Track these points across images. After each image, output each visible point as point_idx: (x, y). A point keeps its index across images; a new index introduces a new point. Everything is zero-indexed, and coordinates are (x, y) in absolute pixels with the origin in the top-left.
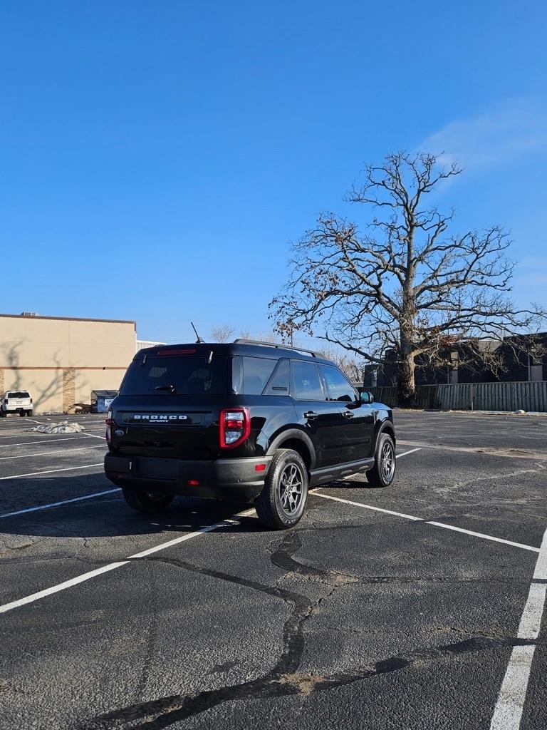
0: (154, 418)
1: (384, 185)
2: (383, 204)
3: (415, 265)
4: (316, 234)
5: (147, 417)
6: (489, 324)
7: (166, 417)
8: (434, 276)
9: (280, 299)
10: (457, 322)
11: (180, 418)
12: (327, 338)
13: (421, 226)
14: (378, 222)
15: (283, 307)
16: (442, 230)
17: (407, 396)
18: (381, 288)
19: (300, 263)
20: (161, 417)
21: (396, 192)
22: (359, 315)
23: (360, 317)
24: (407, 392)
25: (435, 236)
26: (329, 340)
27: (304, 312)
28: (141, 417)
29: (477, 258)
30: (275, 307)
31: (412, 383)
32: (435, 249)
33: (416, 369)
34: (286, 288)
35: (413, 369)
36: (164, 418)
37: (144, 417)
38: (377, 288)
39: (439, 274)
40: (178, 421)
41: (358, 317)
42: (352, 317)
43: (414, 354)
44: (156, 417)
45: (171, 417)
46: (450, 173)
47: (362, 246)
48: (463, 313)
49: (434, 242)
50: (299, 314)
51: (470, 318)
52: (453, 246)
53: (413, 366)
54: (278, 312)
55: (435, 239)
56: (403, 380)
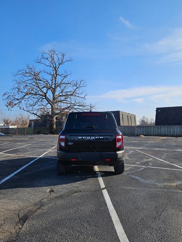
0: (88, 138)
1: (47, 59)
2: (48, 66)
3: (57, 88)
4: (23, 71)
5: (85, 138)
6: (79, 109)
7: (94, 137)
8: (62, 92)
9: (7, 94)
10: (70, 107)
11: (100, 138)
12: (24, 110)
13: (60, 75)
14: (46, 71)
15: (9, 97)
16: (65, 78)
17: (53, 130)
18: (47, 94)
19: (18, 81)
20: (92, 137)
21: (51, 62)
22: (36, 102)
23: (36, 103)
24: (53, 129)
25: (63, 79)
26: (25, 110)
27: (18, 100)
28: (82, 137)
29: (77, 88)
30: (6, 96)
31: (55, 126)
32: (63, 83)
33: (56, 121)
34: (11, 90)
35: (55, 122)
36: (93, 138)
37: (83, 138)
38: (45, 94)
39: (63, 92)
40: (99, 139)
41: (35, 103)
42: (33, 103)
43: (55, 117)
44: (90, 137)
45: (96, 138)
46: (69, 60)
47: (41, 79)
48: (72, 105)
49: (63, 81)
50: (15, 100)
51: (73, 106)
52: (67, 83)
53: (55, 121)
54: (7, 98)
55: (63, 80)
56: (52, 125)
